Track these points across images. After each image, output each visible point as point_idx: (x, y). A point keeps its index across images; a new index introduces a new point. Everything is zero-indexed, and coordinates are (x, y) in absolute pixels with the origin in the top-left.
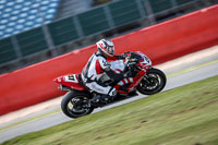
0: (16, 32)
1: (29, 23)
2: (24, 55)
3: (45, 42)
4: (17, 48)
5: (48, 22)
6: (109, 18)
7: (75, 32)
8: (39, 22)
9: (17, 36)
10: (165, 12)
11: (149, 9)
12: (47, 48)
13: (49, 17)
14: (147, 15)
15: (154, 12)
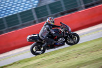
0: (20, 12)
1: (26, 8)
2: (23, 22)
3: (33, 16)
4: (20, 19)
5: (35, 7)
6: (63, 6)
7: (47, 12)
8: (30, 7)
9: (20, 13)
10: (89, 4)
11: (82, 2)
12: (34, 19)
13: (35, 5)
14: (81, 5)
15: (84, 3)
